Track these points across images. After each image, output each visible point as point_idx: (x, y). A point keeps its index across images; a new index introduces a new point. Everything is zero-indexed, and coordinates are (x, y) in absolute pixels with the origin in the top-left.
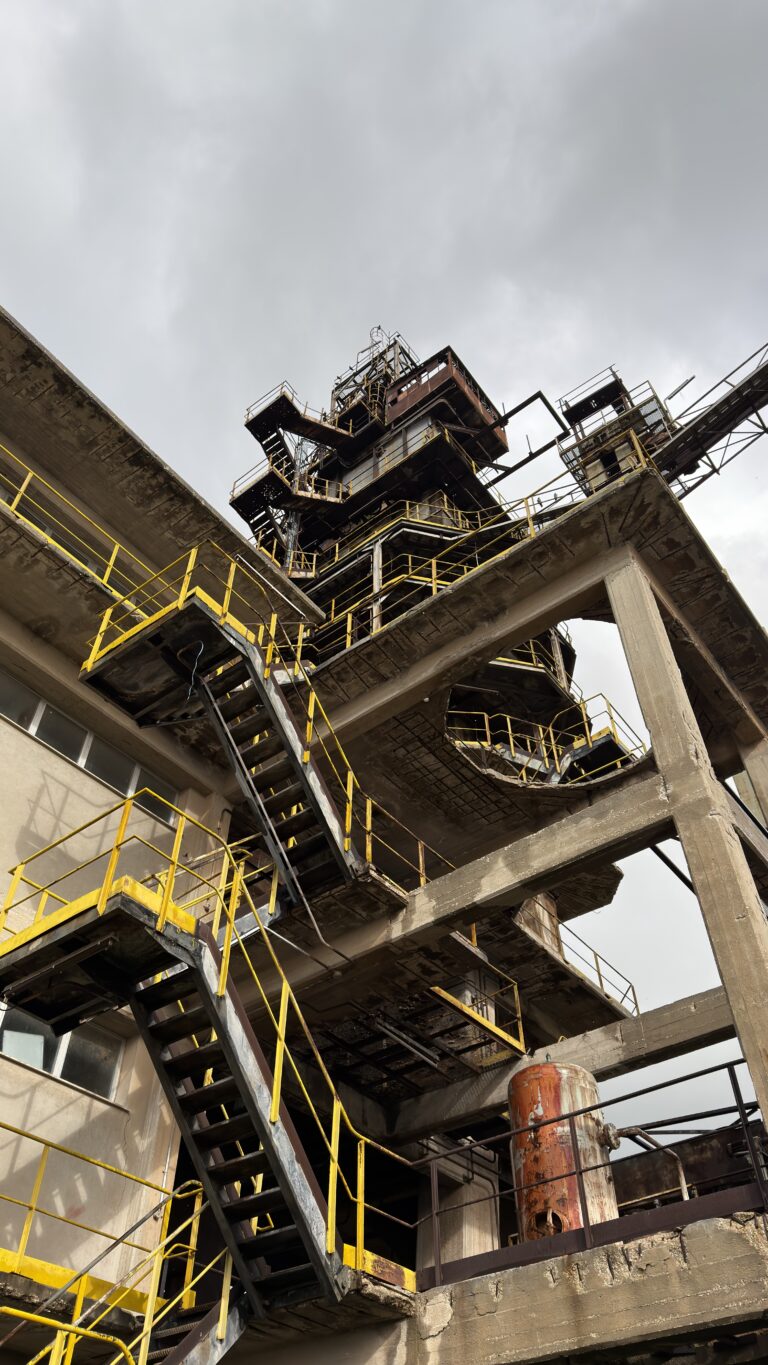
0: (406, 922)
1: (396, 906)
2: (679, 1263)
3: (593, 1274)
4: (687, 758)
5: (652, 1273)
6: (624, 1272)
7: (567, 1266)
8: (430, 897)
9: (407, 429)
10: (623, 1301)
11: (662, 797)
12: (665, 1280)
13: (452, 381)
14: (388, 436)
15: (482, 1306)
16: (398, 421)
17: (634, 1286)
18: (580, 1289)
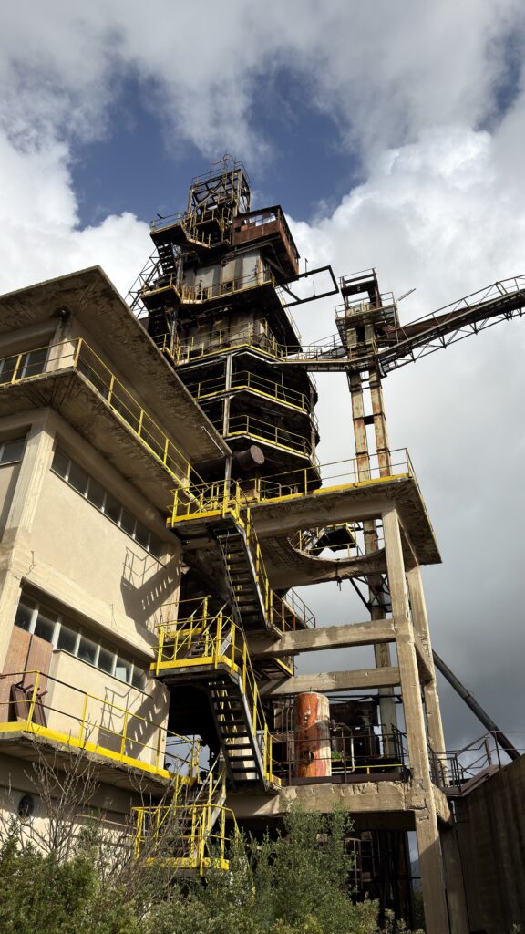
0: (281, 646)
1: (277, 638)
2: (376, 792)
3: (347, 791)
4: (404, 616)
5: (367, 794)
6: (358, 792)
7: (339, 788)
8: (292, 638)
9: (245, 255)
10: (357, 800)
11: (393, 629)
12: (371, 797)
13: (278, 233)
14: (231, 254)
15: (308, 795)
16: (239, 246)
17: (360, 797)
18: (342, 795)
